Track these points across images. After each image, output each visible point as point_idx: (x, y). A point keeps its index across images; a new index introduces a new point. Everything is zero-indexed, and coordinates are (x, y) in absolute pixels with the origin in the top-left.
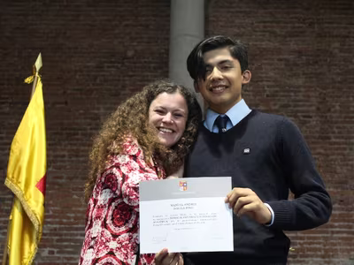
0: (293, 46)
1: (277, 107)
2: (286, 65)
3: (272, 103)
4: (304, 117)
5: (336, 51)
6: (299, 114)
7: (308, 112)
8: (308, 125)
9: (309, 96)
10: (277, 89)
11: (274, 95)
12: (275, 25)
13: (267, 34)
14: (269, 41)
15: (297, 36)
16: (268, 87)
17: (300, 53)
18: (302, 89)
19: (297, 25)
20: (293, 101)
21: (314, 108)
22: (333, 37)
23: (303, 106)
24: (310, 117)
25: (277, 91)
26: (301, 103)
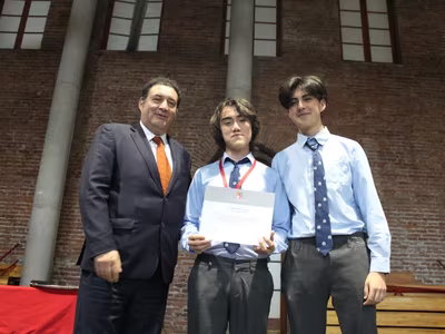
13: (136, 81)
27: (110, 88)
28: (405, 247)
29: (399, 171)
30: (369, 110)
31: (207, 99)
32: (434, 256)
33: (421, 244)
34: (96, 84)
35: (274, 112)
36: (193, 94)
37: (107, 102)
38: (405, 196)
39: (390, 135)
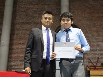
0: (37, 7)
1: (31, 21)
2: (34, 12)
3: (30, 20)
4: (37, 24)
5: (46, 8)
6: (36, 23)
7: (38, 22)
8: (38, 25)
9: (39, 19)
10: (32, 17)
11: (31, 19)
12: (33, 2)
13: (31, 4)
14: (31, 6)
15: (37, 5)
16: (29, 17)
17: (38, 9)
18: (37, 17)
19: (38, 2)
20: (35, 20)
21: (39, 22)
22: (46, 5)
23: (37, 21)
24: (38, 24)
25: (31, 18)
26: (37, 20)
27: (22, 7)
34: (18, 5)
35: (76, 13)
36: (49, 8)
37: (21, 11)
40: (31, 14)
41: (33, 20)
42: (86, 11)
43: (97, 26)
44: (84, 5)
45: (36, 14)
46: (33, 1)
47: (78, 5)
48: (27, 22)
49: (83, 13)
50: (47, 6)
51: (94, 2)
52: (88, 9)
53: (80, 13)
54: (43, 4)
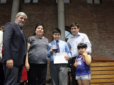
0: (38, 13)
5: (46, 14)
11: (33, 22)
28: (105, 51)
29: (103, 31)
30: (95, 16)
31: (53, 15)
32: (112, 52)
33: (109, 49)
36: (48, 13)
38: (105, 38)
39: (100, 22)
40: (33, 18)
41: (35, 24)
42: (78, 16)
43: (88, 28)
44: (76, 11)
45: (38, 18)
46: (35, 8)
47: (72, 11)
48: (31, 25)
49: (76, 17)
50: (46, 12)
51: (84, 9)
52: (80, 14)
53: (73, 18)
54: (43, 11)
